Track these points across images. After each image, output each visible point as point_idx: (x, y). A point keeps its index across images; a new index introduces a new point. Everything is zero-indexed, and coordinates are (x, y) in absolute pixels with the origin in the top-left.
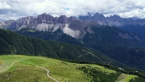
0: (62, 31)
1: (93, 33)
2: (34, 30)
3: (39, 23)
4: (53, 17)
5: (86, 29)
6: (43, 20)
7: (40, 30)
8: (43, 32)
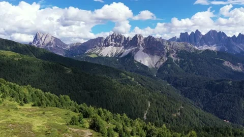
0: (133, 57)
1: (179, 60)
2: (97, 54)
3: (106, 46)
4: (125, 38)
5: (168, 54)
6: (112, 41)
7: (105, 55)
8: (108, 57)
